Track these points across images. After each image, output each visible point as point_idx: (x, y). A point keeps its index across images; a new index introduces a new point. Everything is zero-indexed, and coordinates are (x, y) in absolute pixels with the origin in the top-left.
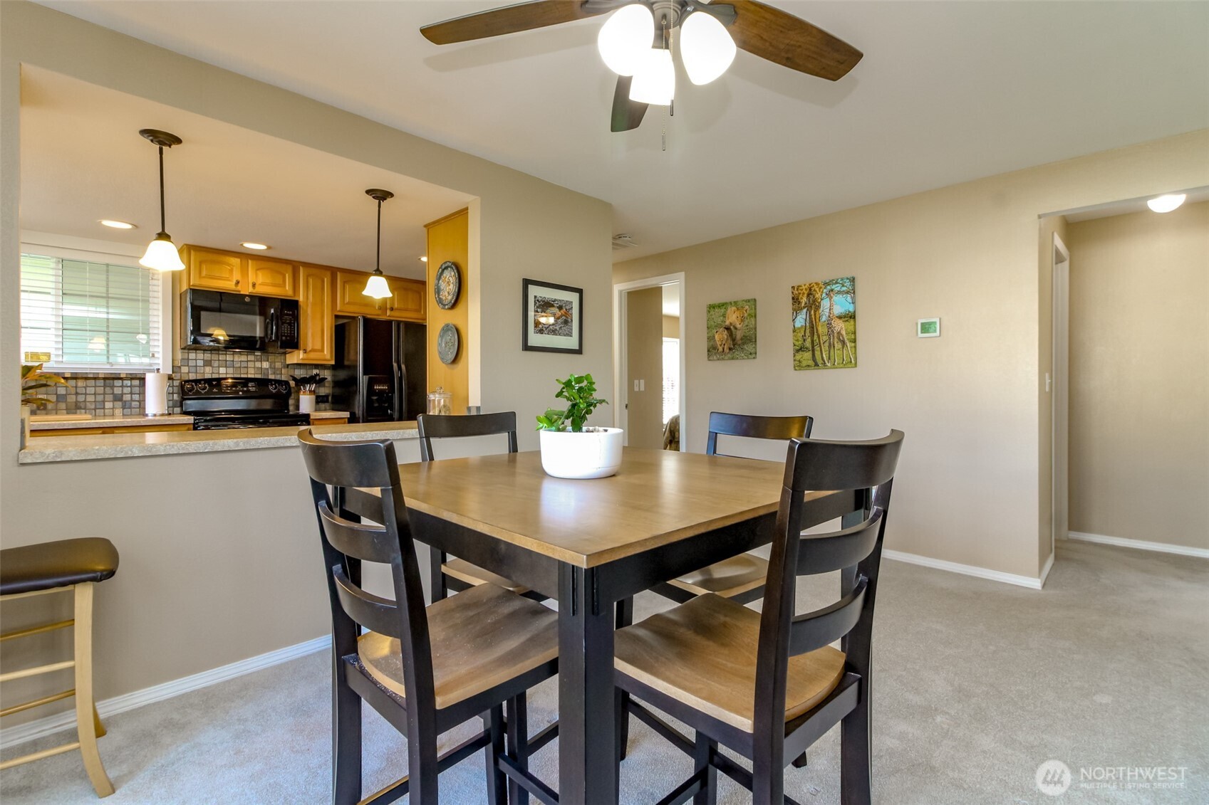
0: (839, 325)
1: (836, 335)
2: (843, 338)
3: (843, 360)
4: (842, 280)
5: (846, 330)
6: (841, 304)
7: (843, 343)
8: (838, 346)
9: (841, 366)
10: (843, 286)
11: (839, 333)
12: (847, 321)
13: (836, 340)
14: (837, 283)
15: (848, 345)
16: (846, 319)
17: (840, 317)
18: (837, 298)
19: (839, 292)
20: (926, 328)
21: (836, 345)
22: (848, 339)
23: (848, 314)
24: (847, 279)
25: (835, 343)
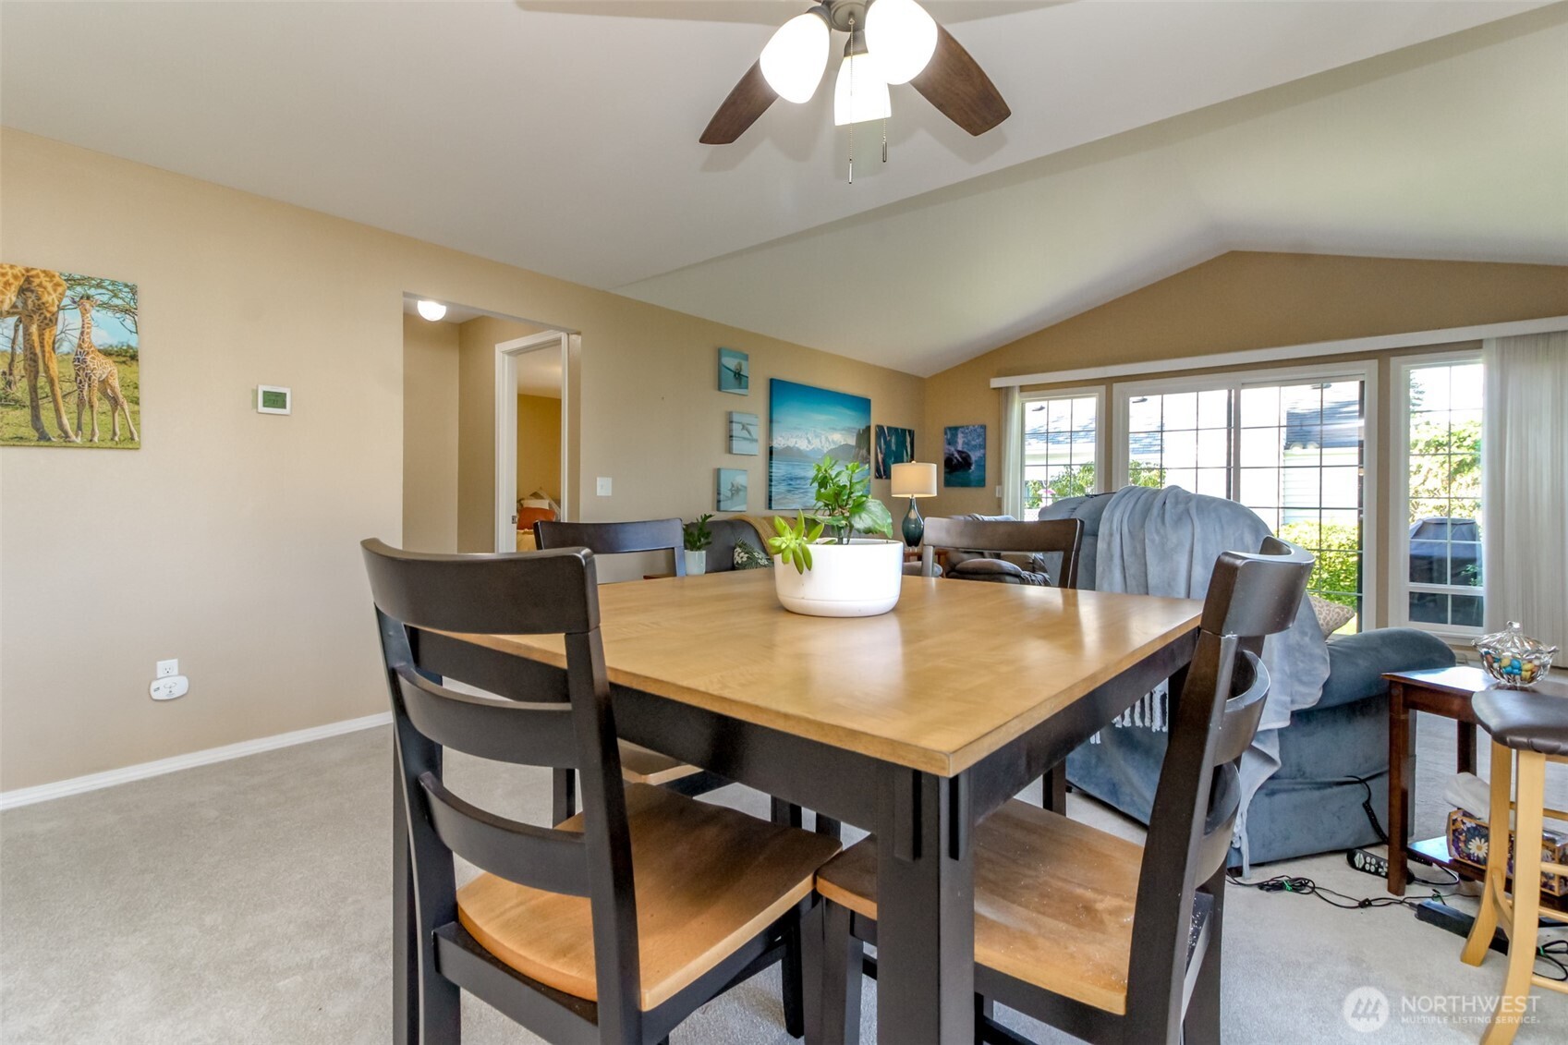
0: (104, 368)
1: (96, 384)
2: (113, 391)
3: (115, 434)
4: (113, 283)
5: (121, 379)
6: (107, 330)
7: (115, 402)
8: (102, 406)
9: (110, 444)
10: (115, 296)
11: (104, 382)
12: (124, 362)
13: (96, 395)
14: (99, 286)
15: (126, 407)
16: (124, 359)
17: (107, 353)
18: (98, 314)
19: (105, 306)
20: (275, 400)
21: (96, 404)
22: (125, 396)
23: (126, 351)
24: (126, 286)
25: (95, 400)
